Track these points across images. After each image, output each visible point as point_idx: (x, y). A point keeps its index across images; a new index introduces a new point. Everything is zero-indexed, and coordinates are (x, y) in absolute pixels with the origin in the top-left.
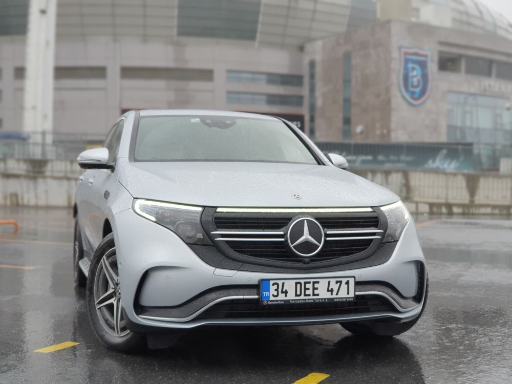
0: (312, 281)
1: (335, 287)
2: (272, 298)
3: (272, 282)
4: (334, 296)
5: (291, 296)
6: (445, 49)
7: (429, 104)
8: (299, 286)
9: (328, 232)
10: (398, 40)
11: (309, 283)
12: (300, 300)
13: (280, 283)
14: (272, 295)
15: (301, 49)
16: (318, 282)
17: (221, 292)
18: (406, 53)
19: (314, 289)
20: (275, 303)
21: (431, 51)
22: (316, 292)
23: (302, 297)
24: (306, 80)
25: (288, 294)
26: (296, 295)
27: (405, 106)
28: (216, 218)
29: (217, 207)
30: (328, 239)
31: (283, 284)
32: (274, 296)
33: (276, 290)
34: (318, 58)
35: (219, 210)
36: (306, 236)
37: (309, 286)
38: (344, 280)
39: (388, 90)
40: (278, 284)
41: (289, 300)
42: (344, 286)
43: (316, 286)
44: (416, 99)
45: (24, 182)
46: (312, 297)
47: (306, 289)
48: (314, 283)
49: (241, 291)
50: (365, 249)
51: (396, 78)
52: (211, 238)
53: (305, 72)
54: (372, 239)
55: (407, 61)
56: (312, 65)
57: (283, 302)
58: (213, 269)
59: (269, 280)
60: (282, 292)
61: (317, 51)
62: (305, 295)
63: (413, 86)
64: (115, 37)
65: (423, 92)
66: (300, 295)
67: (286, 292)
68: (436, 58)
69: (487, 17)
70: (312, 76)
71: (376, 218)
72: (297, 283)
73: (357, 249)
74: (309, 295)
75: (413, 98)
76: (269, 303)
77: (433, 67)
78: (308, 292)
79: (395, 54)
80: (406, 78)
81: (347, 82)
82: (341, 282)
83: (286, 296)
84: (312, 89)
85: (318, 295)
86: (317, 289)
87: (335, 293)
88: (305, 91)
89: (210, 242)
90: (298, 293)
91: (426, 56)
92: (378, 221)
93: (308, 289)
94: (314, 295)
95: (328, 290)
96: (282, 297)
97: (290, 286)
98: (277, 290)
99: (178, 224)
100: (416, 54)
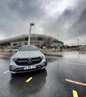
4: (33, 68)
7: (53, 44)
30: (33, 61)
35: (19, 58)
36: (30, 61)
39: (50, 43)
40: (25, 67)
41: (27, 69)
46: (30, 68)
52: (18, 62)
53: (45, 42)
76: (24, 70)
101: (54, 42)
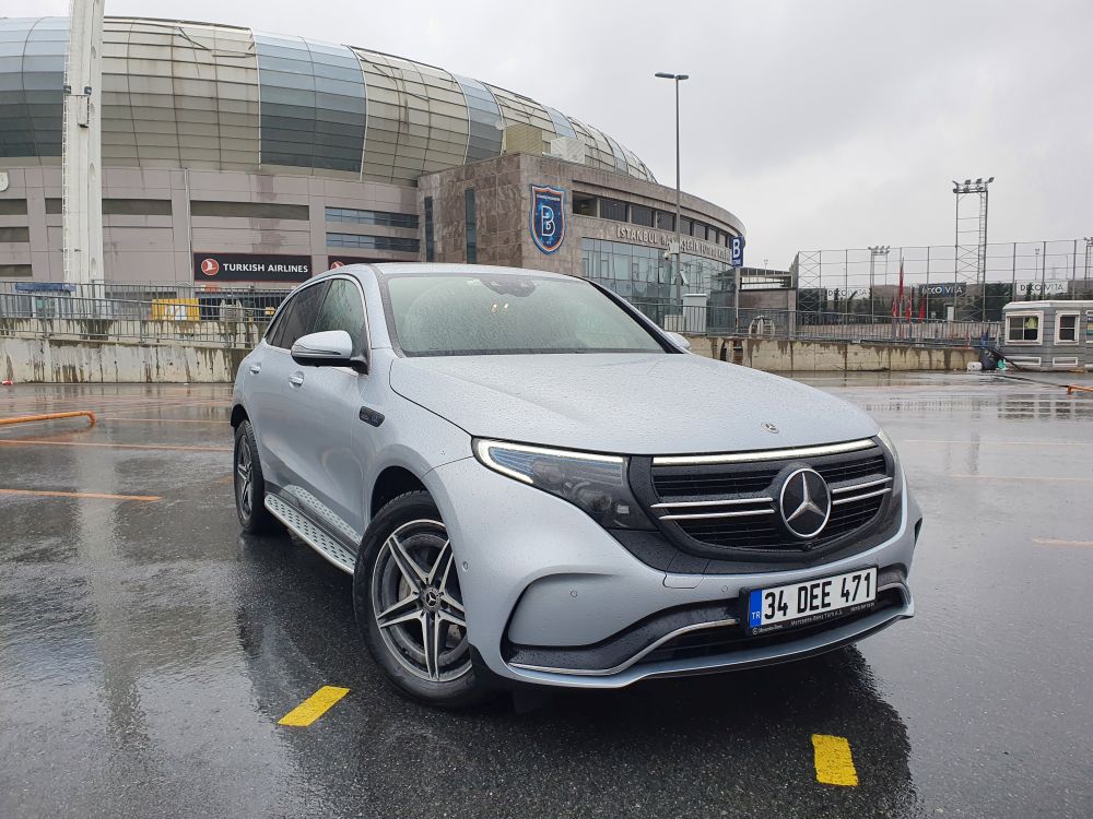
0: (821, 582)
1: (850, 586)
2: (764, 621)
3: (765, 593)
4: (850, 603)
5: (792, 614)
6: (579, 189)
7: (563, 251)
8: (803, 593)
9: (834, 491)
10: (528, 176)
11: (818, 586)
12: (804, 618)
13: (776, 591)
14: (766, 615)
15: (415, 183)
16: (829, 583)
17: (675, 617)
18: (537, 192)
19: (825, 594)
20: (770, 629)
21: (564, 191)
22: (827, 600)
23: (808, 612)
24: (422, 220)
25: (788, 611)
26: (800, 611)
27: (537, 253)
28: (656, 478)
29: (653, 456)
30: (835, 502)
31: (782, 592)
32: (767, 617)
33: (770, 606)
34: (435, 195)
35: (657, 461)
36: (807, 502)
37: (817, 591)
38: (863, 574)
39: (518, 234)
40: (772, 595)
41: (790, 621)
42: (863, 583)
43: (827, 589)
44: (549, 246)
45: (83, 351)
46: (821, 610)
47: (814, 597)
48: (825, 584)
49: (710, 612)
50: (875, 512)
51: (527, 222)
52: (652, 515)
53: (421, 211)
54: (882, 495)
55: (538, 201)
56: (428, 202)
57: (780, 627)
58: (660, 575)
59: (759, 590)
60: (780, 608)
61: (434, 187)
62: (812, 608)
63: (545, 232)
64: (182, 163)
65: (557, 238)
66: (803, 610)
67: (784, 608)
68: (570, 199)
69: (618, 154)
70: (429, 216)
71: (881, 457)
72: (801, 589)
73: (866, 514)
74: (817, 607)
75: (545, 244)
76: (761, 630)
77: (567, 209)
78: (817, 602)
79: (526, 194)
80: (538, 221)
81: (471, 225)
82: (859, 577)
83: (785, 615)
84: (430, 232)
85: (829, 605)
86: (828, 594)
87: (851, 597)
88: (421, 235)
89: (649, 524)
90: (802, 607)
91: (559, 196)
92: (884, 463)
93: (816, 597)
94: (824, 605)
95: (843, 595)
96: (779, 617)
97: (791, 595)
98: (772, 606)
99: (580, 489)
100: (548, 194)
101: (583, 205)
